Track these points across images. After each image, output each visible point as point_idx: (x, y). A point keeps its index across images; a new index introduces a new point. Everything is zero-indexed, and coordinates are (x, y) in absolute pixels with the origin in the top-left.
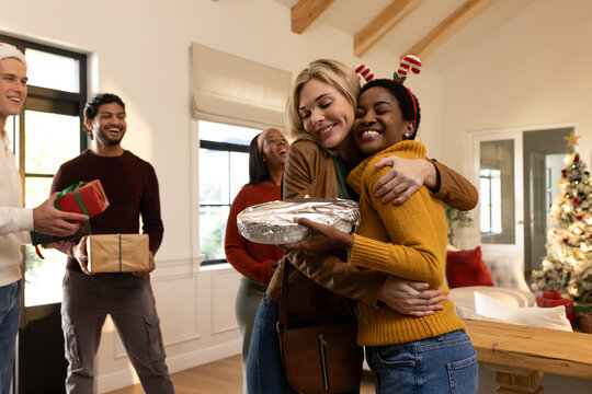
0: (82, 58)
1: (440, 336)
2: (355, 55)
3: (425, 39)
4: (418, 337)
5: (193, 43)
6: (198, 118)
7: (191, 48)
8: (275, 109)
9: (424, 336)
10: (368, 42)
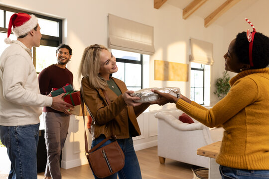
0: (60, 21)
1: (252, 171)
2: (183, 18)
3: (216, 10)
4: (239, 167)
5: (109, 14)
6: (111, 48)
7: (108, 17)
8: (146, 44)
9: (243, 167)
10: (190, 12)
